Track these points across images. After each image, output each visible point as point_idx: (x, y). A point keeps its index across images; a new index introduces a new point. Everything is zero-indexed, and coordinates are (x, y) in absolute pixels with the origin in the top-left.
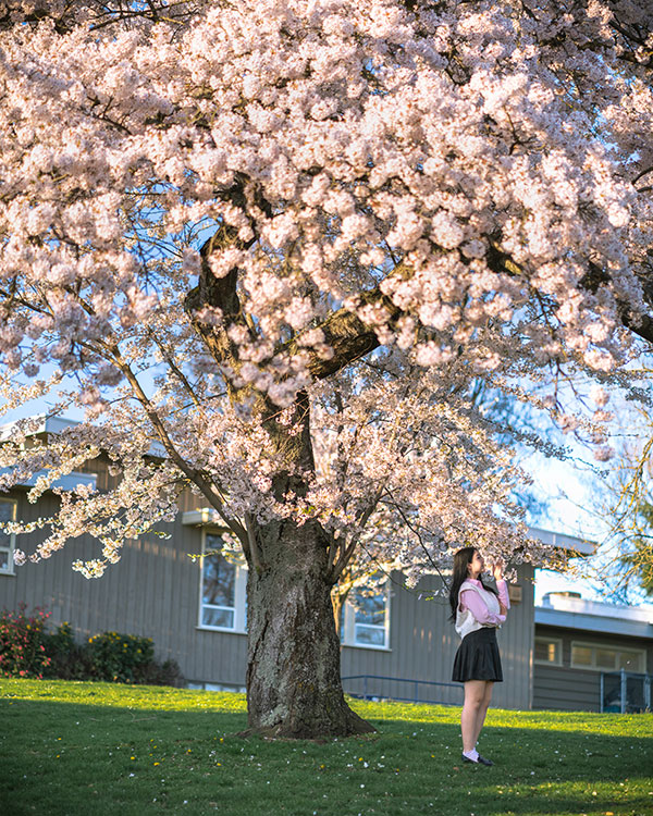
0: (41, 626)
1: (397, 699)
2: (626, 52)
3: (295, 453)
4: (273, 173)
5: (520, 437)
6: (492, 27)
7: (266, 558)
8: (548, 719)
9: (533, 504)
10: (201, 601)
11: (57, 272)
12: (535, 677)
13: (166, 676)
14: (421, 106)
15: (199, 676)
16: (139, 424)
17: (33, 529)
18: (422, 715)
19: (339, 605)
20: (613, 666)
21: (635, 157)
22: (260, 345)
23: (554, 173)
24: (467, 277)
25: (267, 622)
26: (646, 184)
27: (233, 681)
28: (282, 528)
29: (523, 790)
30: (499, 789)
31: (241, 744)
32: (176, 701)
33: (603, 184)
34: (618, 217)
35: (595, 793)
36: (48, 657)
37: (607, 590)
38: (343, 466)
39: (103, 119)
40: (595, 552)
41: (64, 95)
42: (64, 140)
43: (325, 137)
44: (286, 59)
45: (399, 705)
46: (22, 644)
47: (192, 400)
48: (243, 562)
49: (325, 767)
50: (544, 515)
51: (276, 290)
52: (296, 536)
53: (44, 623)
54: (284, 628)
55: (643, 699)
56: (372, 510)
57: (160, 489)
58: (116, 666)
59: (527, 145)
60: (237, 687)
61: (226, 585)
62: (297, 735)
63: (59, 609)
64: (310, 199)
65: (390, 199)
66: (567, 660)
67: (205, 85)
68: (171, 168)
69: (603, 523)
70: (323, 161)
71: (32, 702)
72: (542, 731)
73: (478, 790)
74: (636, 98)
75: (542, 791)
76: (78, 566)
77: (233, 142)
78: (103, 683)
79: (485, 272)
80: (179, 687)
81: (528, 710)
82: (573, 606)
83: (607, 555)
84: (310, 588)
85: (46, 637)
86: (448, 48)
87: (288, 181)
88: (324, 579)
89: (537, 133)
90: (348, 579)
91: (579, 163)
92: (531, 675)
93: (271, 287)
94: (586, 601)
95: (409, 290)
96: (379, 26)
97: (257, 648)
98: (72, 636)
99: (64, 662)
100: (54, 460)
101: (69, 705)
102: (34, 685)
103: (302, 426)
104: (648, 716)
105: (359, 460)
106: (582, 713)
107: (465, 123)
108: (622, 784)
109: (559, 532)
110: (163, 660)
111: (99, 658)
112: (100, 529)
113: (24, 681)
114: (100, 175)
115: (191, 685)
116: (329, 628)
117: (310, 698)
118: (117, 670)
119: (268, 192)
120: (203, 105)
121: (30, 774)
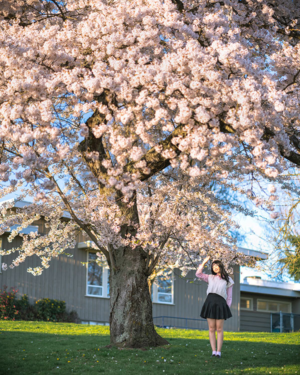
0: (14, 296)
1: (178, 327)
2: (279, 29)
3: (130, 215)
4: (121, 89)
5: (233, 206)
6: (219, 20)
7: (118, 264)
8: (248, 336)
9: (239, 236)
10: (87, 284)
11: (24, 137)
12: (241, 316)
13: (72, 318)
14: (189, 57)
15: (87, 318)
16: (58, 204)
17: (10, 253)
18: (190, 335)
19: (150, 284)
20: (276, 310)
21: (285, 78)
22: (117, 168)
23: (249, 87)
24: (211, 136)
25: (119, 294)
26: (290, 90)
27: (102, 320)
28: (125, 250)
29: (237, 371)
30: (226, 371)
31: (108, 351)
32: (77, 330)
33: (272, 92)
34: (279, 107)
35: (270, 373)
36: (17, 310)
37: (273, 275)
38: (152, 222)
39: (42, 65)
40: (268, 258)
41: (25, 54)
42: (25, 76)
43: (145, 72)
44: (126, 36)
45: (179, 330)
46: (5, 304)
47: (82, 192)
48: (106, 266)
49: (146, 362)
50: (243, 241)
51: (125, 144)
52: (131, 254)
53: (15, 295)
54: (126, 296)
55: (290, 325)
56: (166, 241)
57: (68, 233)
58: (48, 314)
59: (236, 74)
60: (104, 323)
61: (98, 276)
62: (133, 346)
63: (22, 288)
64: (139, 101)
65: (176, 101)
66: (255, 308)
67: (89, 48)
68: (74, 87)
69: (271, 245)
70: (144, 83)
71: (11, 332)
72: (245, 342)
73: (217, 372)
74: (286, 50)
75: (246, 372)
76: (30, 270)
77: (102, 75)
78: (42, 322)
79: (219, 133)
80: (77, 323)
81: (238, 332)
82: (258, 282)
83: (273, 259)
84: (138, 278)
85: (16, 301)
86: (199, 30)
87: (128, 93)
88: (144, 274)
89: (241, 69)
90: (154, 272)
91: (260, 82)
92: (239, 315)
93: (123, 142)
94: (264, 281)
95: (186, 142)
96: (168, 21)
97: (114, 305)
98: (28, 301)
99: (25, 312)
100: (19, 221)
101: (28, 333)
102: (11, 323)
103: (133, 203)
104: (293, 334)
105: (160, 218)
106: (263, 333)
107: (209, 65)
108: (283, 368)
109: (251, 249)
110: (70, 311)
111: (41, 310)
112: (41, 252)
113: (7, 321)
114: (42, 92)
115: (83, 322)
116: (147, 296)
117: (139, 329)
118: (49, 315)
119: (119, 97)
120: (88, 58)
121: (11, 368)
